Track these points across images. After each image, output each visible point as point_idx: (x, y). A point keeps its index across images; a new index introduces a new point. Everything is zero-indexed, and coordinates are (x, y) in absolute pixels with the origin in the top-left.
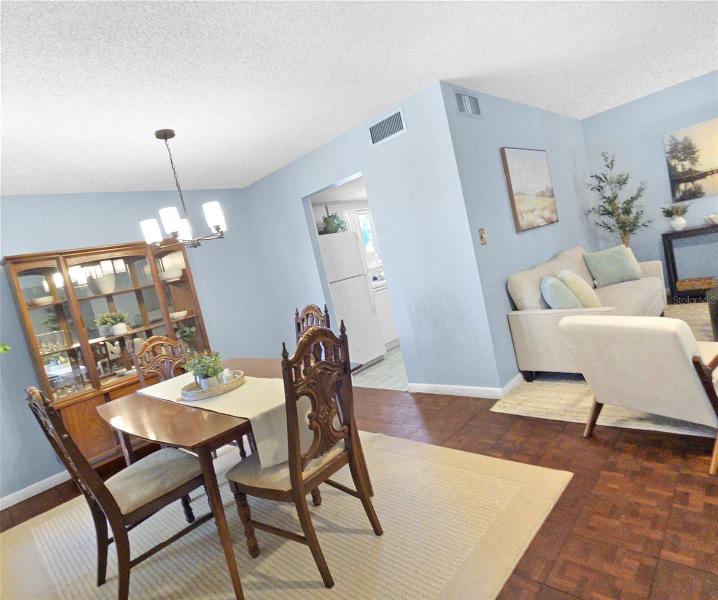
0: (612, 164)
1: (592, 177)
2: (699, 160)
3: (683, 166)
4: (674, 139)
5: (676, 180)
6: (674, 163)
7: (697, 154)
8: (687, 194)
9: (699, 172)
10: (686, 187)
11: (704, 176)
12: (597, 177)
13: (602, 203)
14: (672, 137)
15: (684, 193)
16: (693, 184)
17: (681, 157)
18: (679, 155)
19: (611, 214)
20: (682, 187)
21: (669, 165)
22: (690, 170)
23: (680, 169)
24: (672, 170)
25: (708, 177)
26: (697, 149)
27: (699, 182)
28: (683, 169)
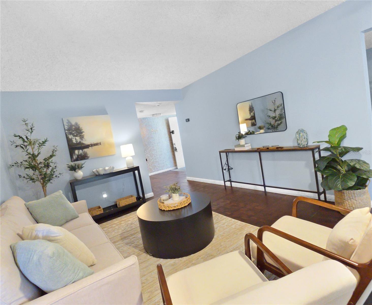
0: (31, 129)
1: (15, 136)
2: (84, 137)
3: (76, 139)
4: (69, 122)
5: (72, 148)
6: (70, 137)
7: (83, 134)
8: (80, 157)
9: (85, 144)
10: (78, 152)
11: (87, 146)
12: (21, 137)
13: (26, 158)
14: (68, 120)
15: (78, 156)
16: (82, 151)
17: (74, 134)
18: (73, 132)
19: (34, 168)
20: (76, 152)
21: (67, 138)
22: (80, 142)
23: (74, 141)
24: (69, 141)
25: (90, 148)
26: (83, 131)
27: (85, 150)
28: (76, 141)
